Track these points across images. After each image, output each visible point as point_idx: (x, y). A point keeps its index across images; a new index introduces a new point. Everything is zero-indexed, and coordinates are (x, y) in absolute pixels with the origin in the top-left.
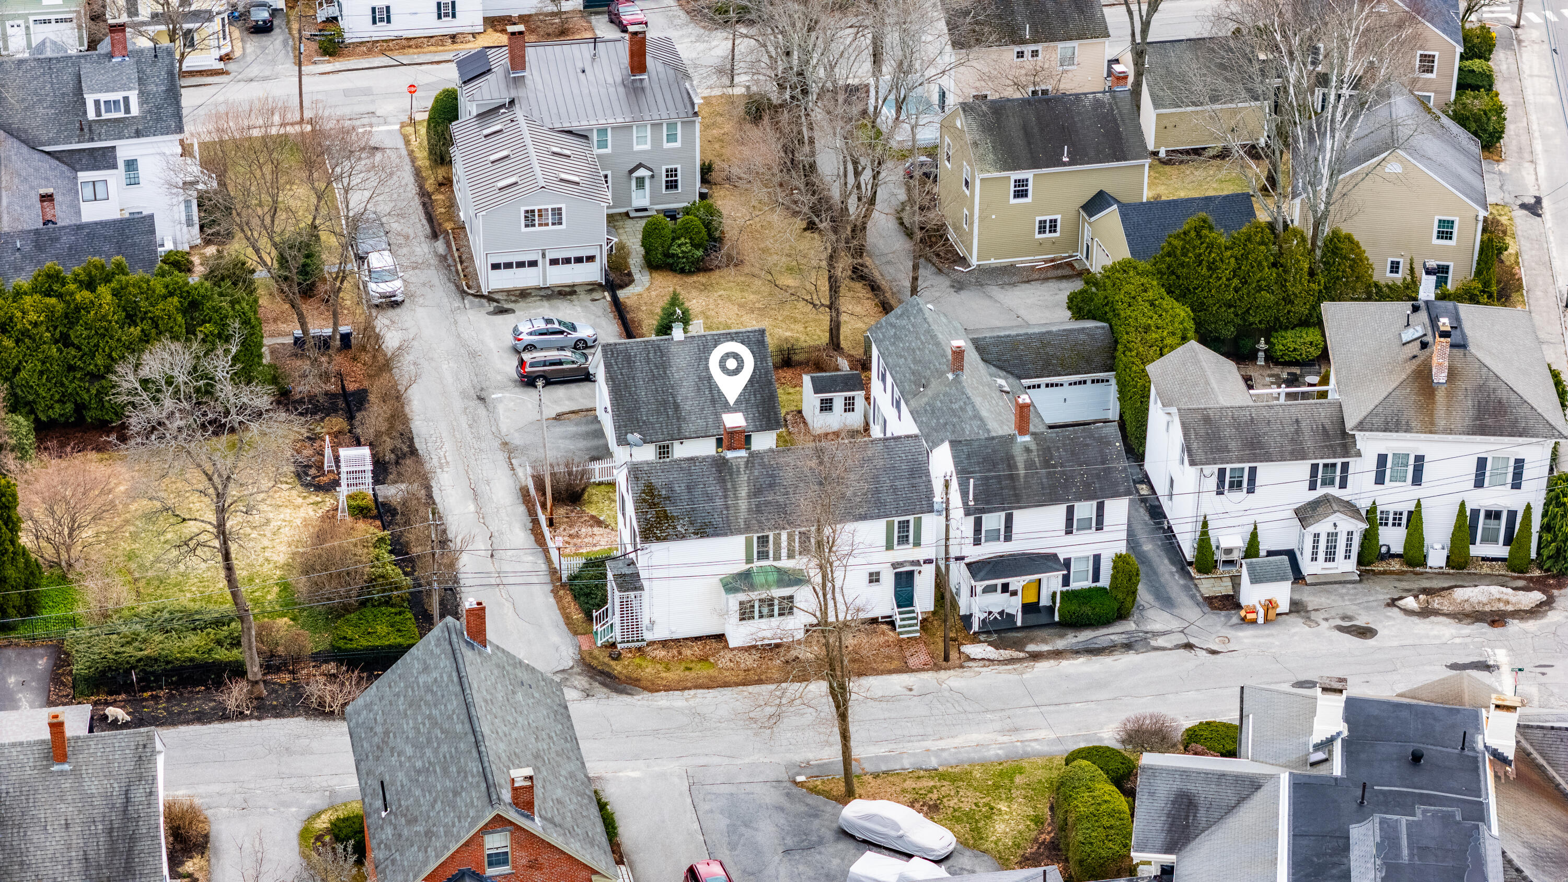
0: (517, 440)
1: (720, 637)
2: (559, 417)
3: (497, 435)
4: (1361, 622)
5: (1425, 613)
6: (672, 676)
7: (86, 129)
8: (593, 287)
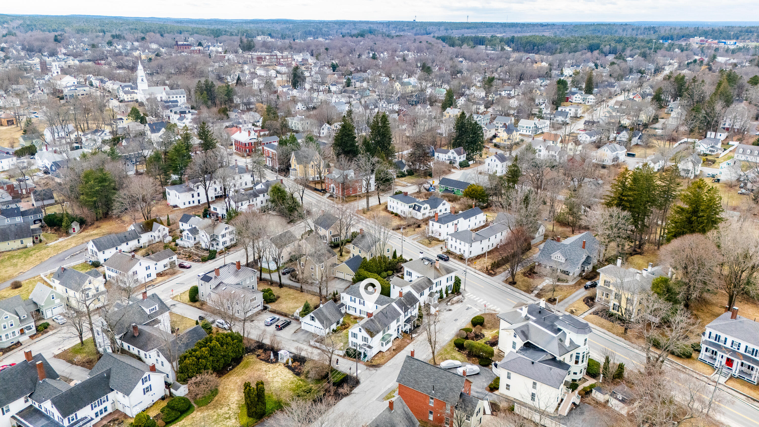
0: (294, 339)
1: (380, 352)
2: (295, 332)
3: (288, 340)
4: (448, 309)
5: (452, 304)
6: (382, 361)
7: (149, 317)
8: (262, 310)
